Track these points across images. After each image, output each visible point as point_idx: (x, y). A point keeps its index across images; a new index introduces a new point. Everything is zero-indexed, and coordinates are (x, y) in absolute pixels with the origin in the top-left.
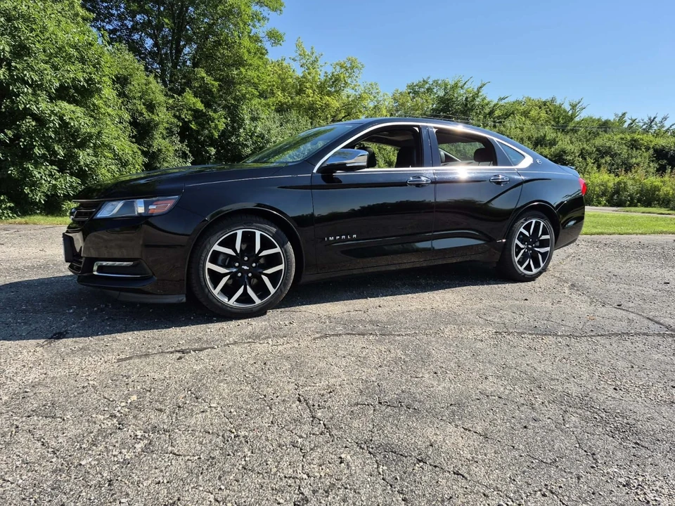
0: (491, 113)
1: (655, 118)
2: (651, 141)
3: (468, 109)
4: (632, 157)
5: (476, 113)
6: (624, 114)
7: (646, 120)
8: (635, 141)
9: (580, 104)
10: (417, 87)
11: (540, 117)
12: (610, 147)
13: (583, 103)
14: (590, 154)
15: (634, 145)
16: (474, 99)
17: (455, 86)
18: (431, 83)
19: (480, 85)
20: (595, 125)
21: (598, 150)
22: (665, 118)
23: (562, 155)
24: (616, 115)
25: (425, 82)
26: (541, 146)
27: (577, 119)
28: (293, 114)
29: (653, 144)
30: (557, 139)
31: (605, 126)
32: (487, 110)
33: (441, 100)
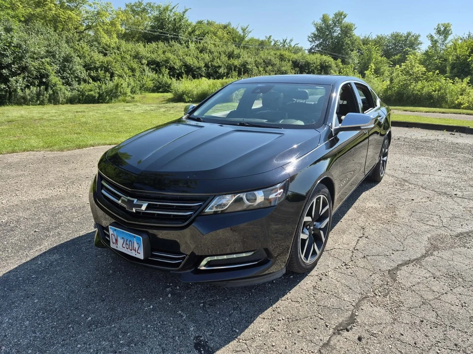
0: (193, 31)
1: (286, 40)
2: (290, 56)
3: (177, 28)
4: (282, 67)
5: (183, 31)
6: (270, 37)
7: (282, 41)
8: (282, 55)
9: (248, 29)
10: (134, 7)
11: (224, 37)
12: (270, 60)
13: (249, 29)
14: (261, 64)
15: (282, 58)
16: (180, 20)
17: (166, 9)
18: (145, 4)
19: (184, 10)
20: (257, 44)
21: (264, 61)
22: (291, 40)
23: (246, 65)
24: (266, 37)
25: (140, 4)
26: (233, 59)
27: (247, 39)
28: (38, 24)
29: (291, 57)
30: (241, 54)
31: (262, 44)
32: (190, 29)
33: (157, 19)
